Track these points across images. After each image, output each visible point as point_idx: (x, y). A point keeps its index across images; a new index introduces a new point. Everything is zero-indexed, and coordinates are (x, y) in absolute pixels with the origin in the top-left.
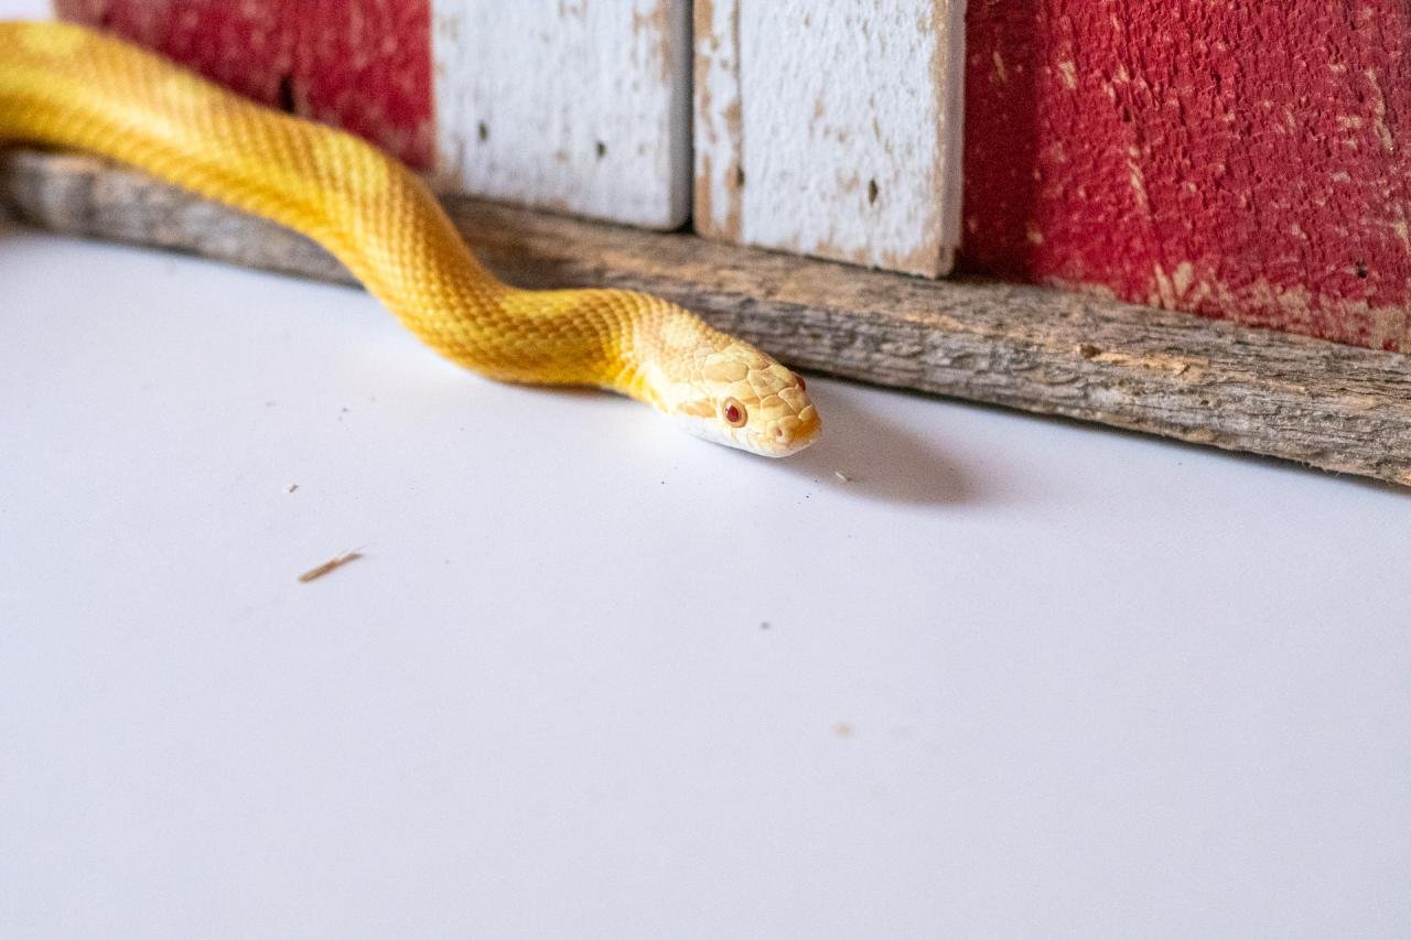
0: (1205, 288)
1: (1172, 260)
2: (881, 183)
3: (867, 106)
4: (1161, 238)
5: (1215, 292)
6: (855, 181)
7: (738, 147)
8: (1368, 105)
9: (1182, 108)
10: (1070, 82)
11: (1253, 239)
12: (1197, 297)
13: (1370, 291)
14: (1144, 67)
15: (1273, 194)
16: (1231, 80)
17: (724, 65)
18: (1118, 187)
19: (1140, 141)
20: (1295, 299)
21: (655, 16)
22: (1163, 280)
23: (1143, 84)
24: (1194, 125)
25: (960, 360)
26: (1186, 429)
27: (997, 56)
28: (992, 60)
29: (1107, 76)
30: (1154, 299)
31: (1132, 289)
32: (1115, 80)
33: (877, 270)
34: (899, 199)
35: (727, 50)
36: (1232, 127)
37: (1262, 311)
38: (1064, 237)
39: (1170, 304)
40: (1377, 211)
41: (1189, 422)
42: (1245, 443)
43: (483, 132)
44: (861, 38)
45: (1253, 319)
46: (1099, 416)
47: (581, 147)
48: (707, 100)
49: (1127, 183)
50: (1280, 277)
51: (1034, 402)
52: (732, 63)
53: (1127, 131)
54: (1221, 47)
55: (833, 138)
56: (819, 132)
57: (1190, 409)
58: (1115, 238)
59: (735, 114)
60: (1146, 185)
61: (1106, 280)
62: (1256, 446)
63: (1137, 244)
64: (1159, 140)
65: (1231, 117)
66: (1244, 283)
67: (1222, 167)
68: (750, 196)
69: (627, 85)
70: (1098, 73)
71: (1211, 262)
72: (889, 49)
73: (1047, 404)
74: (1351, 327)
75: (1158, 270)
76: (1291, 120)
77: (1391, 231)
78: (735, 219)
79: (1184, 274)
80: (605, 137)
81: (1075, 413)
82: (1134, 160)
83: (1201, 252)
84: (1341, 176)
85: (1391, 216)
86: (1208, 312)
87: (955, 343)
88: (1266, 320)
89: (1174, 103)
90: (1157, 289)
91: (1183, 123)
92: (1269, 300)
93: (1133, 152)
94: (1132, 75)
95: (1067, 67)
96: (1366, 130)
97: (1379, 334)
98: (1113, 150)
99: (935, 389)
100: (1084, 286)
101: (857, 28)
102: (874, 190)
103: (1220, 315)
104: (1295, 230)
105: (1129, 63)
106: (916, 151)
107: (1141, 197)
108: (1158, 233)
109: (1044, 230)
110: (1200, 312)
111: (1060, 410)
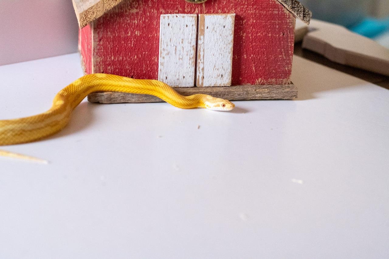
0: (262, 81)
1: (258, 78)
2: (223, 75)
3: (221, 65)
4: (257, 75)
5: (264, 81)
6: (220, 75)
7: (203, 74)
8: (282, 54)
9: (260, 59)
10: (246, 57)
11: (268, 73)
12: (261, 82)
13: (283, 77)
14: (255, 54)
15: (271, 67)
16: (266, 54)
17: (202, 63)
18: (251, 70)
19: (254, 63)
20: (274, 80)
21: (193, 58)
22: (257, 81)
23: (255, 56)
24: (261, 60)
25: (239, 95)
26: (267, 98)
27: (236, 56)
28: (235, 57)
29: (250, 56)
30: (256, 84)
31: (253, 83)
32: (251, 56)
33: (222, 86)
34: (225, 76)
35: (202, 61)
36: (266, 59)
37: (270, 82)
38: (244, 78)
39: (258, 84)
40: (284, 67)
41: (268, 97)
42: (275, 98)
43: (166, 78)
44: (221, 56)
45: (268, 84)
46: (257, 98)
47: (181, 77)
48: (199, 68)
49: (253, 69)
50: (272, 78)
51: (248, 98)
52: (203, 62)
53: (253, 62)
54: (264, 50)
55: (217, 70)
56: (215, 69)
57: (268, 95)
58: (251, 77)
59: (203, 69)
60: (255, 69)
61: (250, 83)
62: (276, 98)
63: (254, 77)
64: (257, 63)
65: (266, 58)
66: (267, 79)
67: (265, 65)
68: (204, 80)
69: (188, 68)
70: (249, 56)
71: (263, 77)
72: (225, 57)
73: (250, 98)
74: (280, 82)
75: (257, 80)
76: (273, 57)
77: (285, 69)
78: (202, 84)
79: (260, 79)
80: (184, 76)
81: (254, 99)
82: (254, 66)
83: (262, 76)
84: (279, 63)
85: (285, 67)
86: (263, 84)
87: (238, 93)
88: (270, 84)
89: (259, 58)
90: (256, 82)
91: (260, 60)
92: (271, 81)
93: (253, 65)
94: (253, 55)
95: (245, 55)
96: (282, 57)
97: (284, 82)
98: (251, 65)
99: (236, 99)
100: (247, 84)
101: (220, 54)
102: (222, 75)
103: (264, 84)
104: (274, 71)
105: (253, 54)
106: (228, 70)
107: (254, 71)
108: (256, 75)
109: (241, 78)
110: (262, 84)
111: (252, 99)
